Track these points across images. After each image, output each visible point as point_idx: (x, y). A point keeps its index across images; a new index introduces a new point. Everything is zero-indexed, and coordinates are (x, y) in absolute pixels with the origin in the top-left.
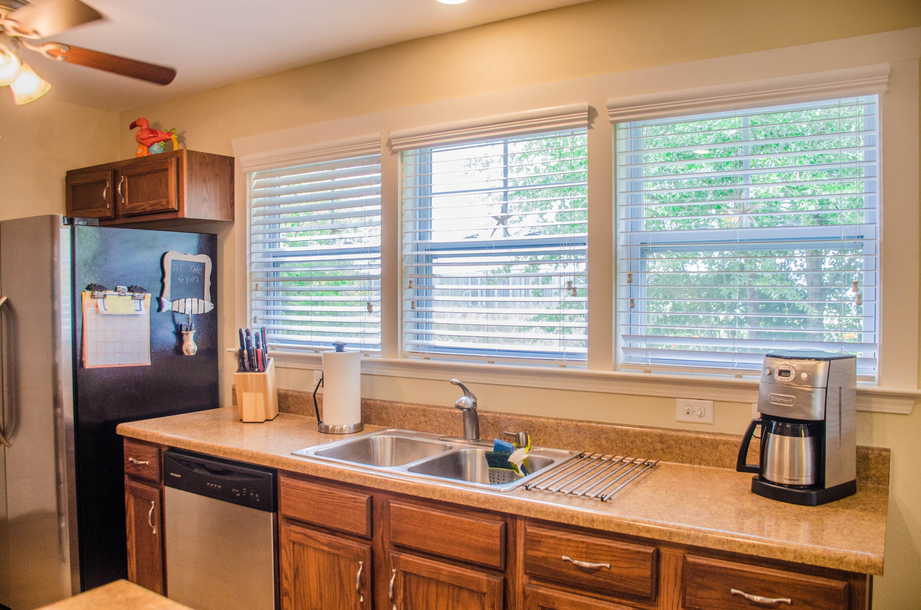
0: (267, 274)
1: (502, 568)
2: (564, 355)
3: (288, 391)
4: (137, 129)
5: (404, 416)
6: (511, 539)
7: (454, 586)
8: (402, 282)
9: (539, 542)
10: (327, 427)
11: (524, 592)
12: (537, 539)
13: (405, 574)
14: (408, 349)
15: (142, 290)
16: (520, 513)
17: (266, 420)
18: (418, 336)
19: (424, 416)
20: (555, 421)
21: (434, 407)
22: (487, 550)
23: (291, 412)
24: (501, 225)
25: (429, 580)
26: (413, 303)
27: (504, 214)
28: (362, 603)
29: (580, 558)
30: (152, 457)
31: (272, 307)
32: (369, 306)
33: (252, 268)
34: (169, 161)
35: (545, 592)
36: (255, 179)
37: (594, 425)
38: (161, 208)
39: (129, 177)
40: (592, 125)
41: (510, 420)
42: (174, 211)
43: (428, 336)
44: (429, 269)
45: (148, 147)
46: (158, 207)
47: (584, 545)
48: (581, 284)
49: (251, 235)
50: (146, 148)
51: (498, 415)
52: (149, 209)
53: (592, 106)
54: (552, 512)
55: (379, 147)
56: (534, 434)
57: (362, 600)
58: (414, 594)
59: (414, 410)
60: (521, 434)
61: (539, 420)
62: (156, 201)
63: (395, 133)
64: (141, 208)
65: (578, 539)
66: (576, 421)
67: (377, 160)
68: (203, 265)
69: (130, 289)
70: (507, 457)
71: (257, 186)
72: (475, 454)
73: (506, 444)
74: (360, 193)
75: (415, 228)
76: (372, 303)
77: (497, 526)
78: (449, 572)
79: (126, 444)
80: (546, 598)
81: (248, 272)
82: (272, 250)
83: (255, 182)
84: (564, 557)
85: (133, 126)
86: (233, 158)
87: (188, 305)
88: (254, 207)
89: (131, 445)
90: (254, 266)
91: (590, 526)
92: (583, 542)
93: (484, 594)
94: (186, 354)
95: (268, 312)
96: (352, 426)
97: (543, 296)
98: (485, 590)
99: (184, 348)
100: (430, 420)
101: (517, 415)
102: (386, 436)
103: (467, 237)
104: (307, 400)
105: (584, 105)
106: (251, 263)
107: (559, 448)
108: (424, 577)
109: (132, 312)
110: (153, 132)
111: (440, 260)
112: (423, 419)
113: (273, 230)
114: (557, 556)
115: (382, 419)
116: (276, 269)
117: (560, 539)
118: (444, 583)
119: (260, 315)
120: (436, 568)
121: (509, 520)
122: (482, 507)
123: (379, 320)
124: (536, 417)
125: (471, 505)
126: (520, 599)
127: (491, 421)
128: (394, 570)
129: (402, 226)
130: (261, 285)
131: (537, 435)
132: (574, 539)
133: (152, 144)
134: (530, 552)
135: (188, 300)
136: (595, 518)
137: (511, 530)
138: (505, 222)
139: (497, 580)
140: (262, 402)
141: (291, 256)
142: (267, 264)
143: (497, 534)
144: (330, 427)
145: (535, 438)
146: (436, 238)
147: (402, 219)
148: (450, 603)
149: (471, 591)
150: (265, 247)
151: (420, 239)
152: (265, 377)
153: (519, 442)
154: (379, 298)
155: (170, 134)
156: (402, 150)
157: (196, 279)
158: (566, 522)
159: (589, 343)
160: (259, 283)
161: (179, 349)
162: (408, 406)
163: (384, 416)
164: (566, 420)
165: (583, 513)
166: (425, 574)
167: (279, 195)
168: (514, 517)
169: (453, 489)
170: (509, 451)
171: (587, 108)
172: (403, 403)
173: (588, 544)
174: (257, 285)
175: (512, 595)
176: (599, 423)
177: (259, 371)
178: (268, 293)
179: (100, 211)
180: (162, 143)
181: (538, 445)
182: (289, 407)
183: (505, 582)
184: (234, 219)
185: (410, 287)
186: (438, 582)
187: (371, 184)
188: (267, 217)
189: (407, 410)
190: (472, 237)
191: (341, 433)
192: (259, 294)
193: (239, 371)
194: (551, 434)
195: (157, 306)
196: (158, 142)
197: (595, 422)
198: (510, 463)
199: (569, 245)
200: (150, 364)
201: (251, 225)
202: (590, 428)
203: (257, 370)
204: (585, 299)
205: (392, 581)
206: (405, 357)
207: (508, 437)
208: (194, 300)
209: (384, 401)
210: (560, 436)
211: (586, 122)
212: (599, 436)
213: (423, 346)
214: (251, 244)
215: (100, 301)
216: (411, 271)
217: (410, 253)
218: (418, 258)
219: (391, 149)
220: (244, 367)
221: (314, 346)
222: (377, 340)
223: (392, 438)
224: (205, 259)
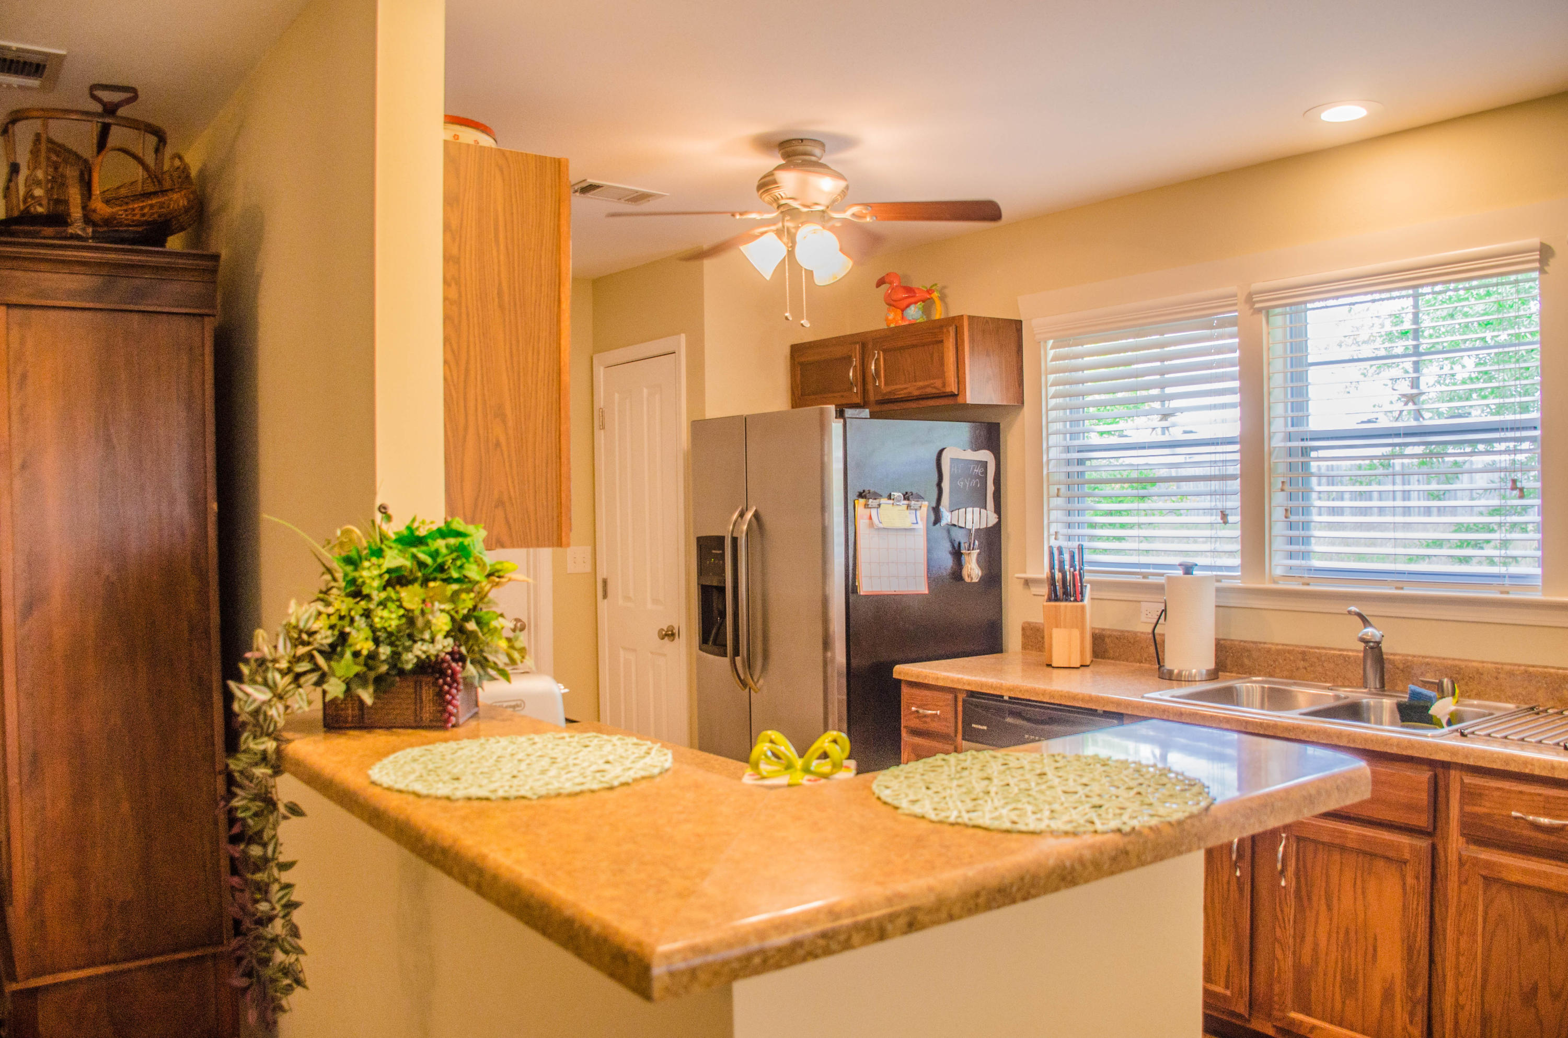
0: (1069, 475)
1: (1430, 829)
2: (1507, 579)
3: (1104, 630)
4: (885, 287)
5: (1274, 661)
6: (1442, 793)
7: (1365, 853)
8: (1270, 483)
9: (1480, 795)
10: (1171, 672)
11: (1460, 859)
12: (1478, 791)
13: (1299, 839)
14: (1278, 571)
15: (919, 497)
16: (1455, 760)
17: (1082, 666)
18: (1291, 556)
19: (1304, 660)
20: (1493, 665)
21: (1318, 648)
22: (1410, 807)
23: (1109, 658)
24: (1410, 404)
25: (1330, 846)
26: (1286, 510)
27: (1415, 391)
28: (1238, 878)
29: (1538, 814)
30: (946, 705)
31: (1076, 519)
32: (1224, 516)
33: (1050, 467)
34: (945, 330)
35: (1489, 858)
36: (1052, 348)
37: (1552, 671)
38: (934, 391)
39: (884, 351)
40: (1546, 268)
41: (1428, 664)
42: (954, 395)
43: (1305, 555)
44: (1305, 466)
45: (903, 310)
46: (929, 390)
47: (1541, 799)
48: (1531, 481)
49: (1047, 423)
50: (899, 312)
51: (1410, 658)
52: (916, 393)
53: (1544, 242)
54: (1498, 758)
55: (1235, 304)
56: (1463, 682)
57: (1238, 874)
58: (1309, 865)
59: (1289, 652)
60: (1445, 680)
61: (1470, 664)
62: (926, 383)
63: (1257, 286)
64: (905, 391)
65: (1533, 791)
66: (1525, 665)
67: (1233, 322)
68: (984, 465)
69: (907, 497)
70: (1428, 708)
71: (1055, 359)
72: (1382, 707)
73: (1425, 691)
74: (1208, 366)
75: (1286, 411)
76: (1227, 512)
77: (1425, 776)
78: (1359, 835)
79: (905, 690)
80: (1488, 864)
81: (1045, 472)
82: (1076, 443)
83: (1051, 353)
84: (1514, 814)
85: (880, 283)
86: (1021, 322)
87: (969, 517)
88: (1051, 385)
89: (915, 691)
90: (1052, 463)
91: (1550, 775)
92: (1540, 795)
93: (1405, 862)
94: (967, 580)
95: (1069, 526)
96: (1204, 672)
97: (1444, 500)
98: (1407, 856)
99: (965, 573)
100: (1312, 666)
101: (1438, 658)
102: (1254, 685)
103: (1363, 422)
104: (1132, 641)
105: (1534, 241)
106: (1048, 461)
107: (1500, 701)
108: (1323, 843)
109: (908, 525)
110: (910, 290)
111: (1322, 453)
112: (1301, 664)
113: (1075, 416)
114: (1504, 813)
115: (1242, 665)
116: (1080, 468)
117: (1509, 791)
118: (1352, 850)
119: (1063, 531)
120: (1340, 831)
121: (1440, 771)
122: (1404, 753)
123: (1238, 533)
124: (1466, 660)
125: (1389, 751)
126: (1454, 868)
127: (1401, 666)
128: (1284, 835)
129: (1269, 408)
130: (1063, 489)
131: (1467, 684)
132: (1528, 791)
133: (908, 306)
134: (1468, 809)
135: (970, 510)
136: (1556, 765)
137: (1441, 783)
138: (1416, 400)
139: (1423, 844)
140: (1078, 642)
141: (1100, 450)
142: (1068, 462)
143: (1425, 786)
144: (1176, 671)
145: (1464, 688)
146: (1315, 424)
147: (1269, 400)
148: (1359, 875)
149: (1388, 859)
150: (1065, 439)
151: (1292, 426)
152: (1083, 607)
153: (1443, 691)
154: (1238, 504)
155: (930, 291)
156: (1267, 310)
157: (977, 483)
158: (1517, 770)
159: (1543, 562)
160: (1061, 487)
161: (957, 574)
162: (1280, 647)
163: (1246, 661)
164: (1511, 664)
165: (1539, 760)
166: (1326, 839)
167: (1083, 371)
168: (1446, 765)
169: (1366, 734)
170: (1430, 701)
171: (1538, 245)
172: (1272, 644)
173: (1547, 798)
174: (1058, 490)
175: (1443, 864)
176: (1559, 668)
177: (1076, 600)
178: (1069, 500)
179: (842, 396)
180: (920, 305)
181: (1469, 697)
182: (1106, 651)
183: (1434, 848)
184: (1023, 403)
185: (1282, 490)
186: (1343, 849)
187: (1223, 353)
188: (1068, 399)
189: (1279, 652)
190: (1369, 421)
191: (1190, 680)
192: (1060, 501)
193: (1049, 600)
194: (1488, 683)
195: (932, 518)
196: (916, 303)
197: (1553, 667)
198: (1431, 716)
199: (1512, 429)
200: (927, 592)
201: (1047, 411)
202: (1545, 676)
203: (1072, 599)
204: (1538, 502)
205: (1281, 849)
206: (1275, 582)
207: (1425, 684)
208: (977, 510)
209: (1245, 642)
210: (1501, 685)
211: (1537, 265)
212: (1560, 686)
213: (1299, 568)
214: (1048, 435)
215: (874, 512)
216: (1282, 469)
217: (1282, 444)
218: (1290, 452)
219: (1252, 307)
220: (1056, 595)
221: (1143, 570)
222: (1236, 561)
223: (1263, 688)
224: (985, 455)
